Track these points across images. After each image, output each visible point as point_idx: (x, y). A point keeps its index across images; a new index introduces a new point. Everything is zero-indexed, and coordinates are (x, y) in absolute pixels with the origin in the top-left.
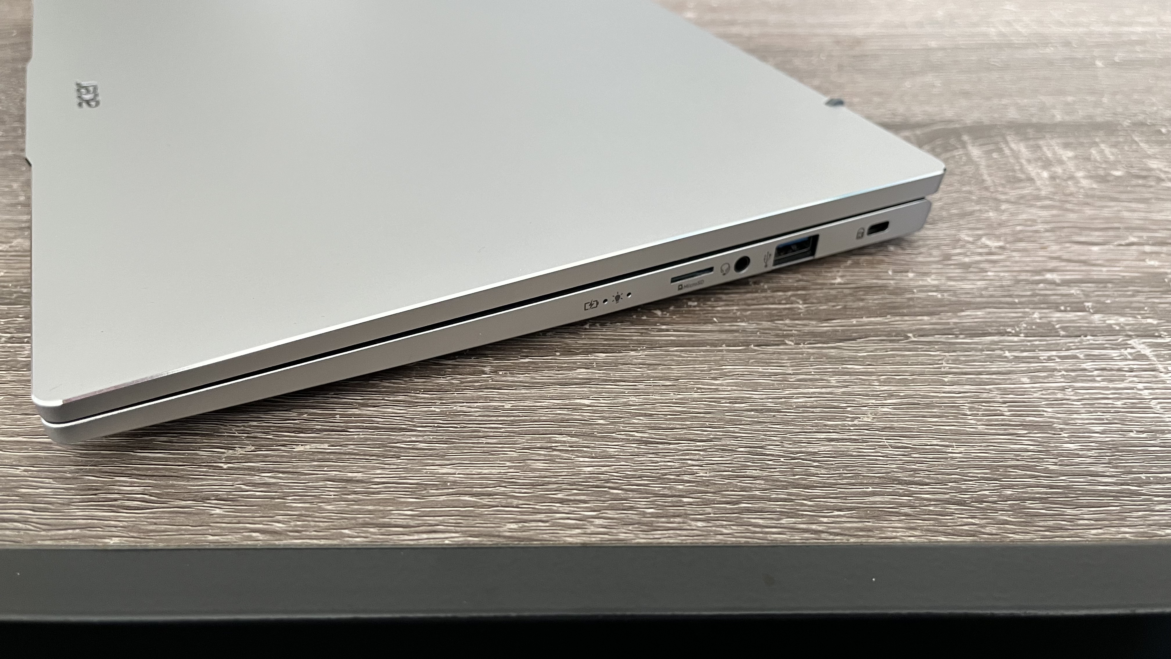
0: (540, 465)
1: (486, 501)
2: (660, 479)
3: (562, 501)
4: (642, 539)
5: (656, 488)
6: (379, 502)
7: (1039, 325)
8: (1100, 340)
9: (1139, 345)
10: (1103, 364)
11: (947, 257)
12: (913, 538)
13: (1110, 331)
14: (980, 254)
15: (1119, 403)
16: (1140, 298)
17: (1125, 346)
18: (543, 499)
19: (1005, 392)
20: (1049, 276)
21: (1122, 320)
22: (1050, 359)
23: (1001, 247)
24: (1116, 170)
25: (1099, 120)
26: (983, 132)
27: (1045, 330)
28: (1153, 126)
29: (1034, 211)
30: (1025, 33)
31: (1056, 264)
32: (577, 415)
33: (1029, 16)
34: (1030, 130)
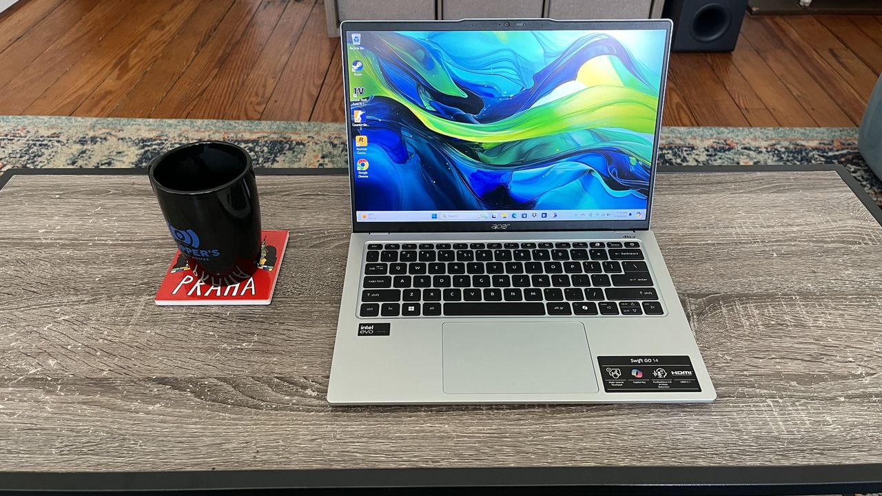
0: (608, 443)
1: (597, 454)
2: (639, 447)
3: (616, 454)
4: (639, 465)
5: (639, 450)
6: (571, 454)
7: (741, 393)
8: (758, 399)
9: (769, 401)
10: (757, 409)
11: (714, 364)
13: (761, 396)
14: (724, 363)
15: (760, 423)
16: (772, 382)
17: (765, 402)
18: (612, 453)
19: (729, 418)
20: (745, 373)
21: (766, 391)
22: (743, 406)
23: (731, 360)
24: (772, 321)
25: (770, 291)
26: (728, 299)
27: (742, 395)
28: (791, 295)
29: (743, 342)
30: (747, 231)
31: (748, 367)
32: (614, 426)
33: (749, 219)
34: (744, 298)
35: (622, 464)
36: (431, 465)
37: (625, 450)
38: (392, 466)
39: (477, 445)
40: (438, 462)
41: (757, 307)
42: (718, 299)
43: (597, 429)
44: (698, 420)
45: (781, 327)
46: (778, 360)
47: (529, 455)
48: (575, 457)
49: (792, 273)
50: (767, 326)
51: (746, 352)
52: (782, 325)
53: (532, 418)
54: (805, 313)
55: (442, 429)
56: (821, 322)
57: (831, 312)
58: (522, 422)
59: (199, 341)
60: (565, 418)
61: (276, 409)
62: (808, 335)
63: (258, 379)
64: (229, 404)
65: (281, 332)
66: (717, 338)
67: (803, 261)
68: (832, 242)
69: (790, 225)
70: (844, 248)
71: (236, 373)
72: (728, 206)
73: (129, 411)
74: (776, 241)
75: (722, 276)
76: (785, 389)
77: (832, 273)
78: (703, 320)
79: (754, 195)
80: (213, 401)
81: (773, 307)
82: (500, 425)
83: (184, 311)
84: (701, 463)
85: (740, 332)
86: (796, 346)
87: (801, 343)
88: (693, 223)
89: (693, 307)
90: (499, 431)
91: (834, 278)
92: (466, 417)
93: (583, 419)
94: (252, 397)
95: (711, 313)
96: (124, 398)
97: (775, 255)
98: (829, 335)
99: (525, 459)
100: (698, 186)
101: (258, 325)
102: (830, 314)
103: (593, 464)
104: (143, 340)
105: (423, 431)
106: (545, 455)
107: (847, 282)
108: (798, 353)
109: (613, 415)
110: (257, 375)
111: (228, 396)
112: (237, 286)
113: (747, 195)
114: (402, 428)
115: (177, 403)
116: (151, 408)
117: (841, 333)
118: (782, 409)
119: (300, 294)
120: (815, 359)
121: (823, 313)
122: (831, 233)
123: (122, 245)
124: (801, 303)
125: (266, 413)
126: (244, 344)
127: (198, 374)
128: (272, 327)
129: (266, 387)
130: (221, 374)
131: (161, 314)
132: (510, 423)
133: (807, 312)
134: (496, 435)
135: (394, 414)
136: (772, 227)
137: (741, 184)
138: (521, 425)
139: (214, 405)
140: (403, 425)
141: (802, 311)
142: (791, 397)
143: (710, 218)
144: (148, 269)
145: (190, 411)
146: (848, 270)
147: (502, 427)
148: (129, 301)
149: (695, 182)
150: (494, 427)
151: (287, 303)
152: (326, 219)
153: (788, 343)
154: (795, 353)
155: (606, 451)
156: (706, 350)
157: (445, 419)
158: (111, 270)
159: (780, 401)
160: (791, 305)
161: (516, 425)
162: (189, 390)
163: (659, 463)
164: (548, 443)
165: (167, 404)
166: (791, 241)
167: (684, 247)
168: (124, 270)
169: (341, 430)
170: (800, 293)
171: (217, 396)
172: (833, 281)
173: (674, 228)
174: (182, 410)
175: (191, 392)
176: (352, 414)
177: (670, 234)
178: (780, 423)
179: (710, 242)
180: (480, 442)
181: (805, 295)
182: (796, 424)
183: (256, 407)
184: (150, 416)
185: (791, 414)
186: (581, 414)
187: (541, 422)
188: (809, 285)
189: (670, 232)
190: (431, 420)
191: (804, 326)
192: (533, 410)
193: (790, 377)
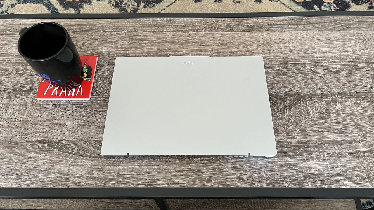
0: (239, 176)
1: (233, 181)
2: (252, 178)
3: (242, 181)
5: (252, 179)
6: (222, 181)
8: (309, 153)
9: (314, 155)
10: (307, 158)
11: (292, 134)
12: (279, 187)
14: (297, 134)
15: (307, 166)
16: (317, 144)
17: (312, 155)
18: (240, 181)
19: (294, 164)
20: (305, 139)
21: (313, 149)
22: (301, 157)
23: (300, 132)
24: (324, 110)
25: (326, 93)
26: (305, 97)
27: (302, 152)
28: (335, 95)
29: (308, 122)
30: (322, 55)
31: (307, 136)
32: (242, 167)
33: (325, 47)
34: (313, 96)
35: (243, 186)
36: (161, 186)
37: (245, 179)
38: (145, 186)
39: (181, 176)
40: (164, 185)
41: (318, 102)
42: (300, 97)
43: (234, 169)
44: (280, 164)
45: (327, 114)
46: (322, 132)
47: (203, 182)
48: (223, 183)
49: (339, 82)
50: (320, 113)
51: (308, 128)
52: (328, 112)
53: (207, 163)
54: (340, 105)
55: (167, 168)
56: (346, 111)
57: (353, 105)
58: (202, 165)
59: (59, 120)
60: (221, 163)
61: (94, 157)
62: (339, 118)
63: (86, 141)
64: (74, 154)
65: (96, 115)
66: (296, 120)
67: (346, 74)
68: (363, 62)
69: (344, 51)
70: (367, 66)
71: (76, 138)
72: (316, 39)
73: (30, 157)
74: (335, 62)
75: (305, 83)
76: (322, 148)
77: (358, 81)
78: (291, 109)
79: (330, 32)
80: (67, 153)
81: (326, 102)
82: (193, 166)
83: (51, 103)
84: (278, 186)
85: (307, 117)
86: (332, 124)
87: (335, 123)
88: (296, 50)
89: (288, 102)
90: (191, 169)
91: (359, 85)
92: (178, 162)
93: (229, 163)
94: (83, 151)
95: (296, 105)
96: (27, 150)
97: (333, 71)
98: (349, 119)
99: (202, 183)
100: (303, 26)
101: (85, 111)
102: (352, 106)
103: (231, 186)
104: (33, 120)
105: (158, 169)
106: (211, 182)
107: (364, 87)
108: (332, 128)
109: (243, 161)
110: (86, 139)
111: (73, 150)
112: (74, 90)
113: (327, 32)
114: (149, 167)
115: (51, 154)
116: (39, 156)
117: (355, 117)
118: (319, 158)
119: (104, 93)
120: (339, 132)
121: (348, 106)
122: (363, 57)
123: (19, 64)
124: (339, 100)
125: (90, 159)
126: (79, 122)
127: (59, 139)
128: (92, 112)
129: (89, 145)
130: (70, 139)
131: (40, 105)
132: (197, 165)
133: (341, 105)
134: (190, 171)
135: (146, 160)
136: (335, 52)
137: (325, 24)
138: (201, 166)
139: (67, 155)
140: (150, 166)
141: (339, 104)
142: (324, 152)
143: (305, 47)
144: (32, 78)
145: (57, 158)
146: (366, 80)
147: (193, 167)
148: (25, 97)
149: (302, 23)
150: (190, 167)
151: (98, 99)
152: (116, 47)
153: (328, 123)
154: (331, 128)
155: (237, 180)
156: (290, 127)
157: (168, 163)
158: (15, 79)
159: (319, 154)
160: (335, 101)
161: (199, 166)
162: (55, 147)
163: (260, 186)
164: (212, 175)
165: (46, 154)
166: (342, 61)
167: (289, 65)
168: (21, 78)
169: (123, 168)
170: (340, 94)
171: (68, 150)
172: (358, 87)
173: (286, 53)
174: (53, 157)
175: (57, 148)
176: (128, 160)
177: (284, 57)
178: (316, 166)
179: (302, 62)
180: (183, 175)
181: (343, 95)
182: (323, 167)
183: (86, 156)
184: (40, 160)
185: (322, 161)
186: (229, 160)
187: (210, 165)
188: (346, 89)
189: (284, 56)
190: (162, 163)
191: (338, 113)
192: (207, 158)
193: (326, 142)
